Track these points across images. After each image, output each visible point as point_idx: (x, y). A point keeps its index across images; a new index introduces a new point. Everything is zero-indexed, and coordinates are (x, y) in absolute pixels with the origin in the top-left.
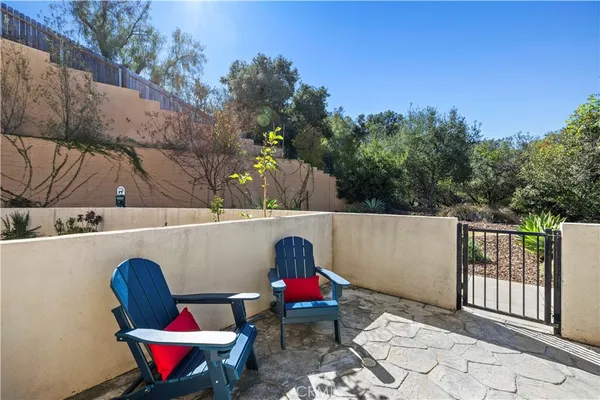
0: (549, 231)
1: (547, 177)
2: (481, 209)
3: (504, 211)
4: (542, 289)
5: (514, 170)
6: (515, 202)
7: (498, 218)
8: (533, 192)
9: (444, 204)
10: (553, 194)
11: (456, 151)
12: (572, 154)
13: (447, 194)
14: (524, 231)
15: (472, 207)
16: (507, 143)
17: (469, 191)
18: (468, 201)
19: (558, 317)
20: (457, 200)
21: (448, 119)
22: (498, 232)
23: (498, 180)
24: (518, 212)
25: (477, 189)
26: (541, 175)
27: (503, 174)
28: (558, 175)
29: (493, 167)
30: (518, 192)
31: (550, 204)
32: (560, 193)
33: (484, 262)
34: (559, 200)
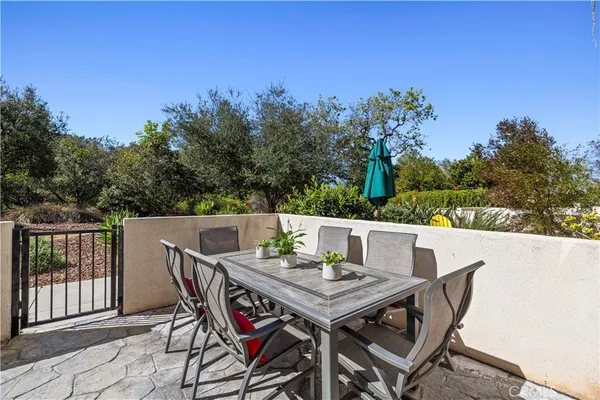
0: (114, 227)
1: (128, 179)
2: (65, 209)
3: (90, 210)
4: (109, 279)
5: (101, 171)
6: (101, 201)
7: (85, 218)
8: (116, 192)
9: (17, 204)
10: (132, 194)
11: (33, 139)
12: (145, 163)
13: (23, 191)
14: (105, 228)
15: (56, 207)
16: (96, 142)
17: (53, 189)
18: (54, 200)
19: (121, 300)
20: (38, 199)
21: (21, 96)
22: (80, 232)
23: (87, 179)
24: (104, 210)
25: (62, 187)
26: (124, 178)
27: (92, 173)
28: (136, 179)
29: (80, 165)
30: (104, 192)
31: (130, 202)
32: (136, 194)
33: (65, 266)
34: (136, 200)
